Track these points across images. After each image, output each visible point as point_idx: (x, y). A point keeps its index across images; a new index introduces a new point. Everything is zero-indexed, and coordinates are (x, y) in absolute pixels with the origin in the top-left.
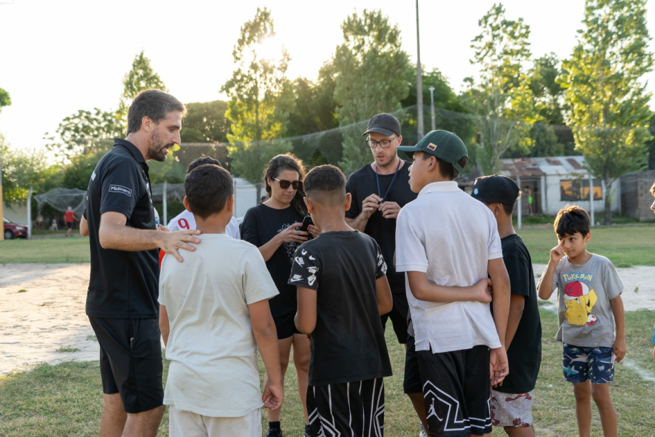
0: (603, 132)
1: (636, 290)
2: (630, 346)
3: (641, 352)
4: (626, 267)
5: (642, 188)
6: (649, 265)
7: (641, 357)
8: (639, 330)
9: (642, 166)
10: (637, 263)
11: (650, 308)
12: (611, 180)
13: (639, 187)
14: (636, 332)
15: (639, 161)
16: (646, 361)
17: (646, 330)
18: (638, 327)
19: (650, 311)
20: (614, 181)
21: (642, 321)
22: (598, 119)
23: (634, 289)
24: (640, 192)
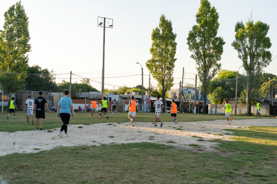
0: (9, 74)
1: (14, 143)
2: (6, 172)
3: (10, 175)
4: (13, 132)
5: (24, 97)
6: (22, 131)
7: (10, 178)
8: (12, 163)
9: (24, 88)
10: (18, 130)
11: (19, 152)
12: (11, 94)
13: (23, 97)
14: (10, 165)
15: (23, 86)
16: (11, 180)
17: (14, 163)
18: (11, 162)
19: (18, 154)
20: (12, 94)
21: (14, 159)
22: (7, 68)
23: (13, 143)
24: (23, 99)
